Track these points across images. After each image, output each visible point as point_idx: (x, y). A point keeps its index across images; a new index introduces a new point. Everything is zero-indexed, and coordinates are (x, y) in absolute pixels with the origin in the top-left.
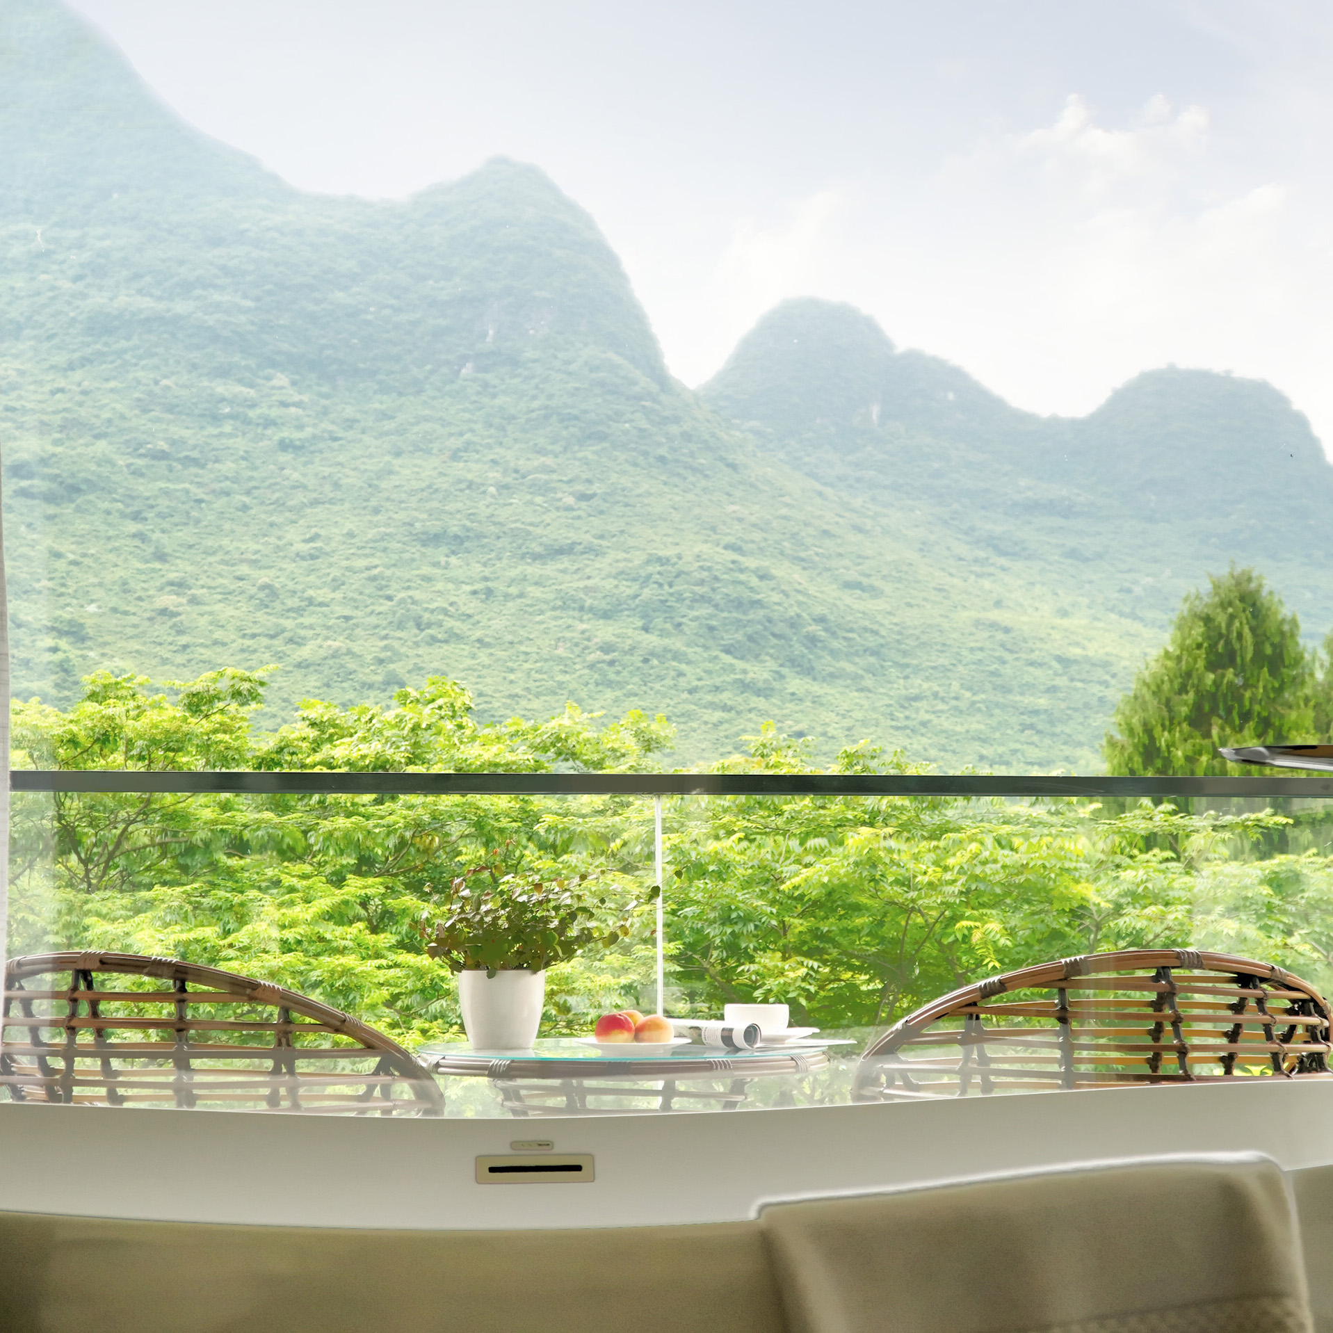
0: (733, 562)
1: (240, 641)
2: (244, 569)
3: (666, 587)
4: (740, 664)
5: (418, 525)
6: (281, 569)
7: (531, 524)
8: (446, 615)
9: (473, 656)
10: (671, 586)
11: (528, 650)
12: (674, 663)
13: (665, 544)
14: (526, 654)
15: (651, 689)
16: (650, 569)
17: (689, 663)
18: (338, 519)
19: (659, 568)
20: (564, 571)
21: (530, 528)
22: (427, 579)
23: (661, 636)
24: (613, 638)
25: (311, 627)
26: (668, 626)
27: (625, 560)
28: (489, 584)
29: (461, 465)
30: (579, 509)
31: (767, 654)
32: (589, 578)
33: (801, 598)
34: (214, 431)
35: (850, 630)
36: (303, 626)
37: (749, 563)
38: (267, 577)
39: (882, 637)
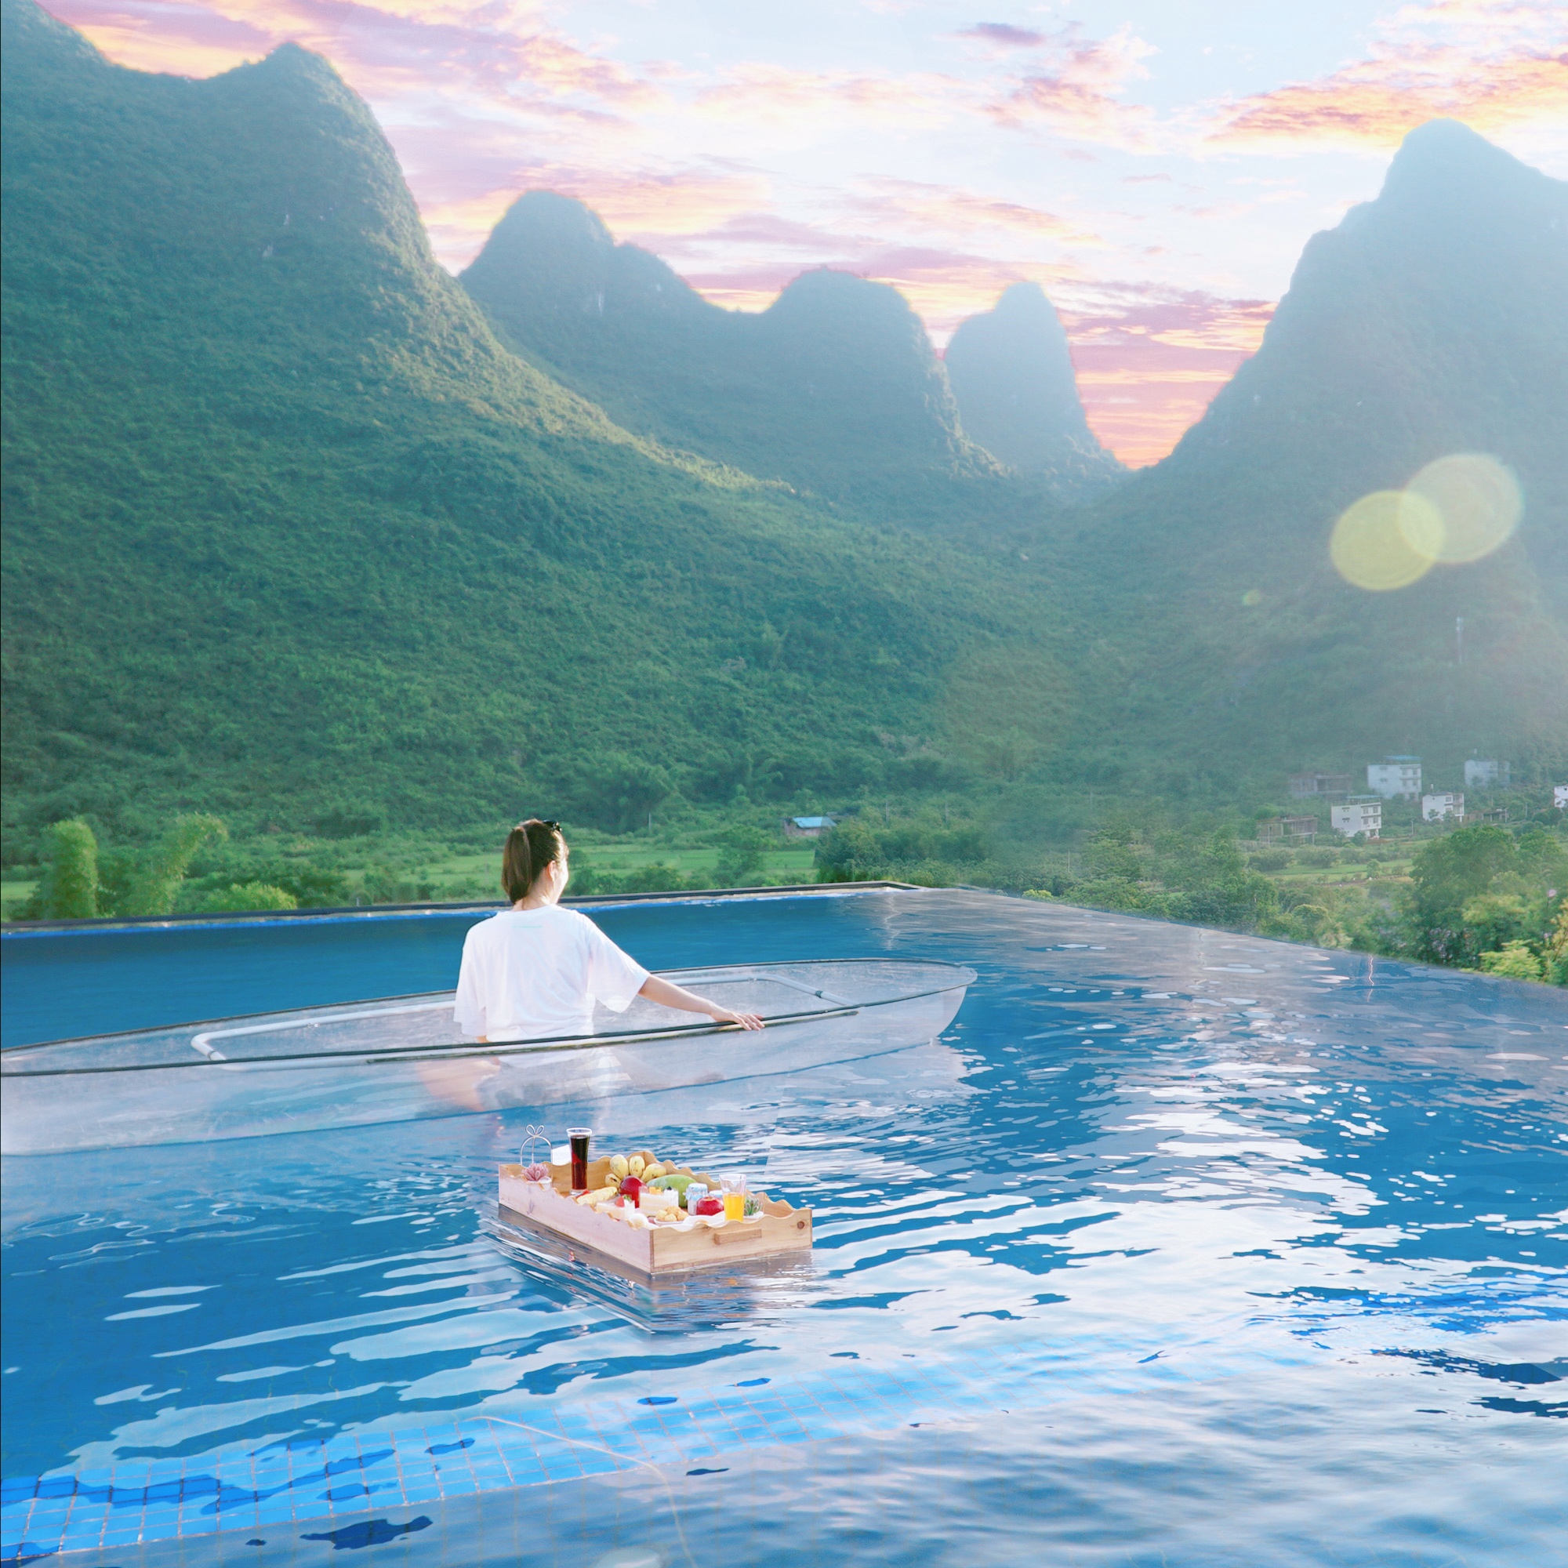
0: (494, 447)
1: (83, 521)
2: (85, 449)
3: (440, 472)
4: (499, 544)
5: (232, 406)
6: (115, 449)
7: (327, 408)
8: (259, 496)
9: (283, 537)
10: (443, 470)
11: (329, 531)
12: (449, 545)
13: (437, 428)
14: (328, 534)
15: (431, 568)
16: (427, 454)
17: (460, 544)
18: (164, 399)
19: (433, 453)
20: (357, 454)
21: (327, 412)
22: (243, 460)
23: (436, 518)
24: (398, 520)
25: (146, 507)
26: (443, 509)
27: (405, 444)
28: (294, 466)
29: (267, 347)
30: (366, 393)
31: (522, 534)
32: (376, 461)
33: (547, 483)
34: (51, 307)
35: (586, 513)
36: (137, 507)
37: (505, 448)
38: (105, 456)
39: (611, 519)
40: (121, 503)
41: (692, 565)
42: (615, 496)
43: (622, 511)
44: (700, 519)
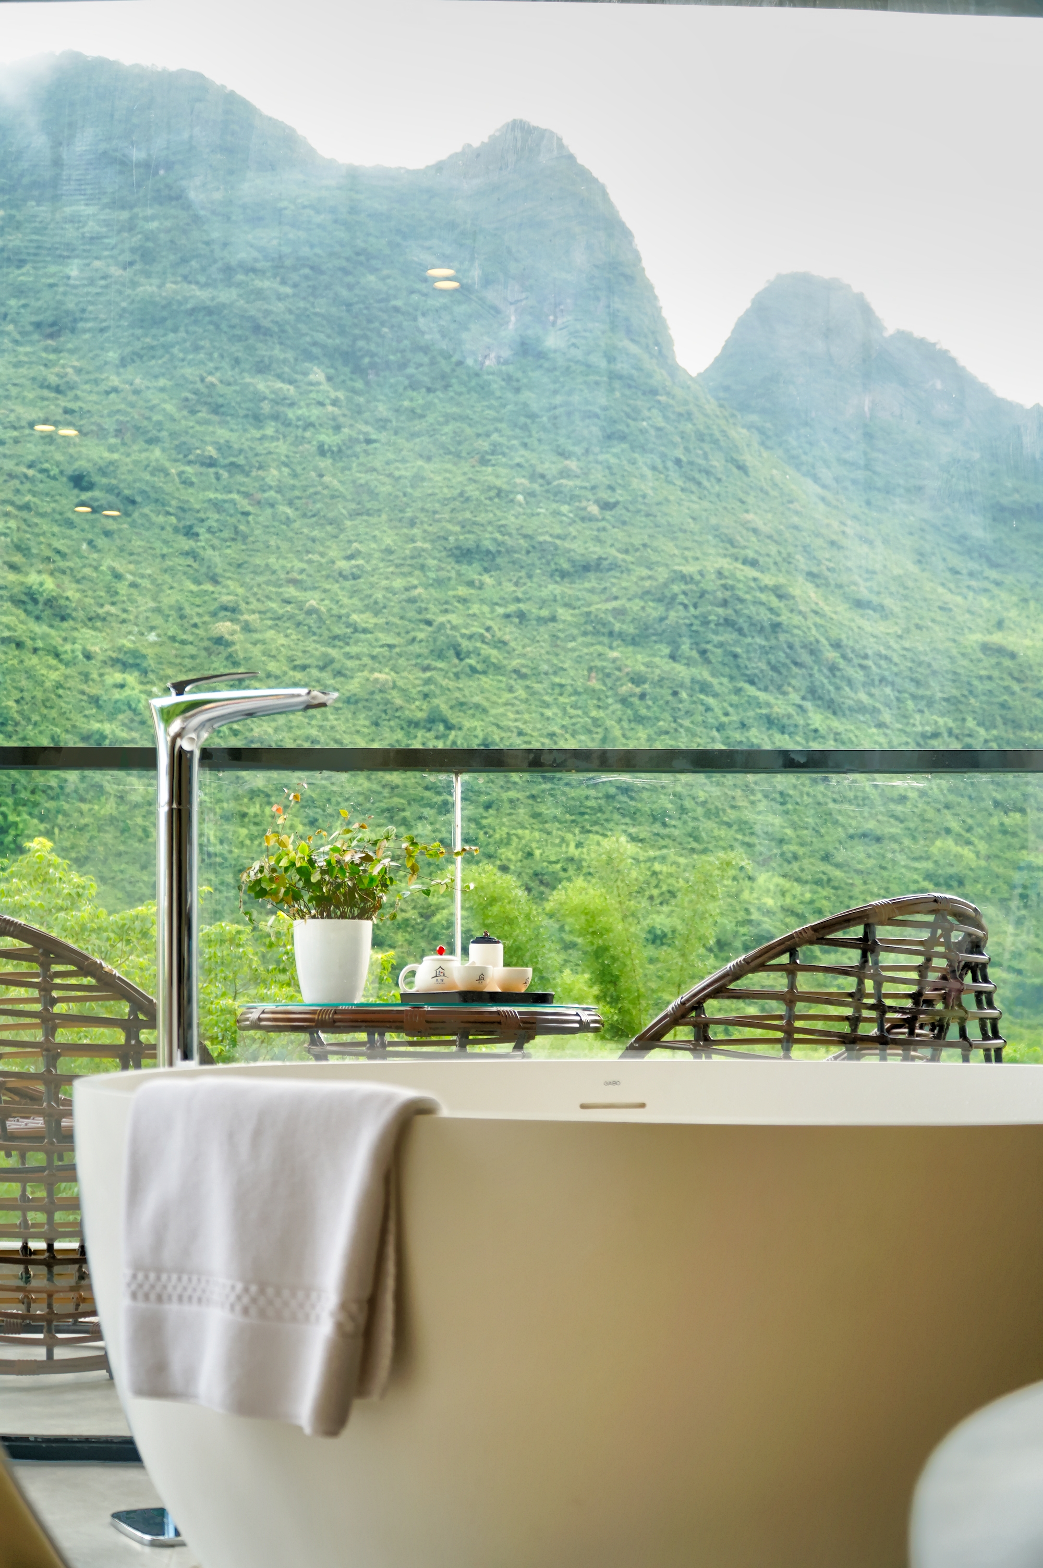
0: (755, 579)
1: (291, 673)
2: (291, 591)
3: (692, 609)
4: (762, 696)
5: (452, 539)
6: (325, 591)
7: (558, 537)
8: (483, 642)
9: (511, 690)
10: (695, 606)
11: (563, 681)
12: (702, 696)
13: (686, 559)
14: (562, 686)
15: (681, 726)
16: (676, 588)
17: (716, 695)
18: (377, 533)
19: (683, 587)
20: (592, 591)
21: (558, 542)
22: (464, 601)
23: (688, 665)
24: (643, 668)
25: (358, 657)
26: (695, 654)
27: (650, 577)
28: (522, 606)
29: (490, 469)
30: (603, 519)
31: (789, 684)
32: (616, 598)
33: (818, 620)
34: (257, 434)
35: (866, 657)
36: (349, 657)
37: (768, 580)
38: (313, 600)
39: (896, 664)
40: (333, 653)
41: (999, 721)
42: (900, 637)
43: (909, 655)
44: (1007, 662)
